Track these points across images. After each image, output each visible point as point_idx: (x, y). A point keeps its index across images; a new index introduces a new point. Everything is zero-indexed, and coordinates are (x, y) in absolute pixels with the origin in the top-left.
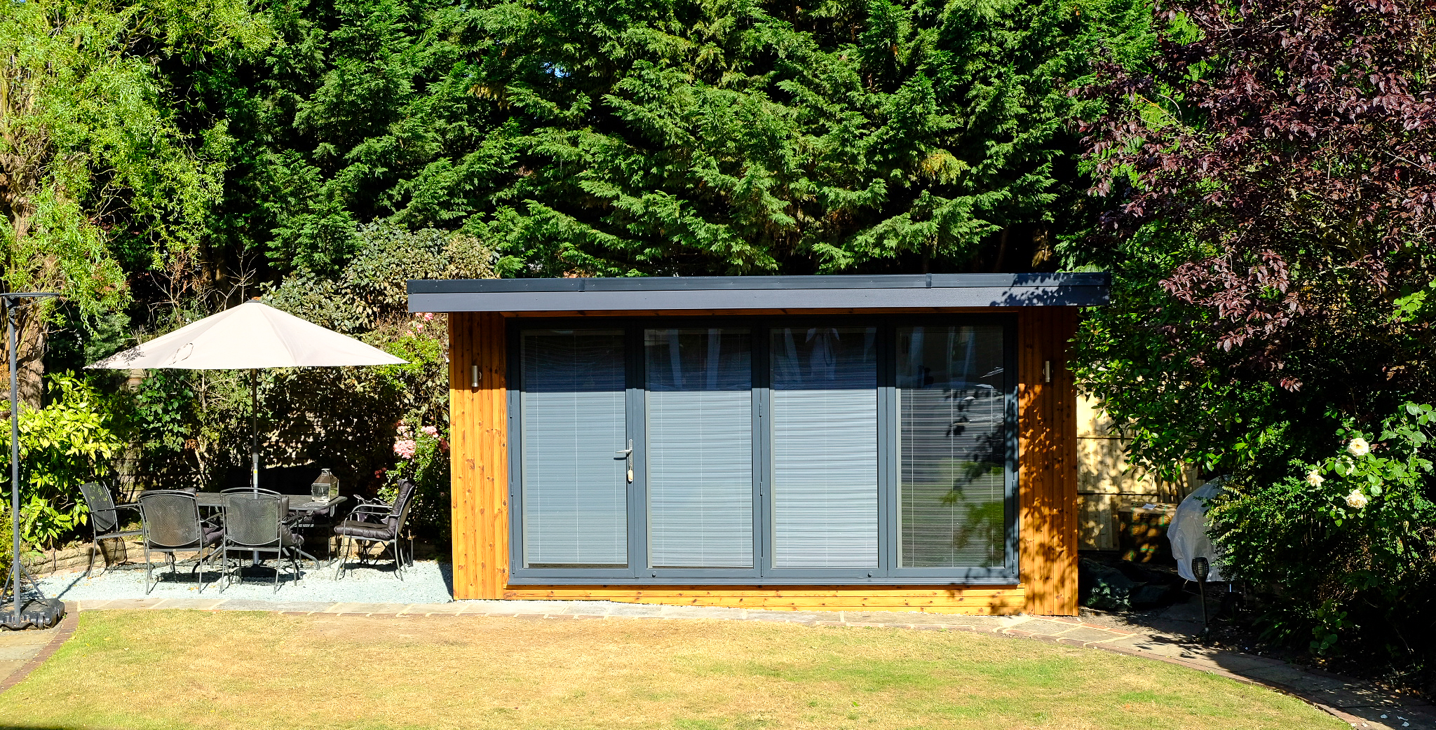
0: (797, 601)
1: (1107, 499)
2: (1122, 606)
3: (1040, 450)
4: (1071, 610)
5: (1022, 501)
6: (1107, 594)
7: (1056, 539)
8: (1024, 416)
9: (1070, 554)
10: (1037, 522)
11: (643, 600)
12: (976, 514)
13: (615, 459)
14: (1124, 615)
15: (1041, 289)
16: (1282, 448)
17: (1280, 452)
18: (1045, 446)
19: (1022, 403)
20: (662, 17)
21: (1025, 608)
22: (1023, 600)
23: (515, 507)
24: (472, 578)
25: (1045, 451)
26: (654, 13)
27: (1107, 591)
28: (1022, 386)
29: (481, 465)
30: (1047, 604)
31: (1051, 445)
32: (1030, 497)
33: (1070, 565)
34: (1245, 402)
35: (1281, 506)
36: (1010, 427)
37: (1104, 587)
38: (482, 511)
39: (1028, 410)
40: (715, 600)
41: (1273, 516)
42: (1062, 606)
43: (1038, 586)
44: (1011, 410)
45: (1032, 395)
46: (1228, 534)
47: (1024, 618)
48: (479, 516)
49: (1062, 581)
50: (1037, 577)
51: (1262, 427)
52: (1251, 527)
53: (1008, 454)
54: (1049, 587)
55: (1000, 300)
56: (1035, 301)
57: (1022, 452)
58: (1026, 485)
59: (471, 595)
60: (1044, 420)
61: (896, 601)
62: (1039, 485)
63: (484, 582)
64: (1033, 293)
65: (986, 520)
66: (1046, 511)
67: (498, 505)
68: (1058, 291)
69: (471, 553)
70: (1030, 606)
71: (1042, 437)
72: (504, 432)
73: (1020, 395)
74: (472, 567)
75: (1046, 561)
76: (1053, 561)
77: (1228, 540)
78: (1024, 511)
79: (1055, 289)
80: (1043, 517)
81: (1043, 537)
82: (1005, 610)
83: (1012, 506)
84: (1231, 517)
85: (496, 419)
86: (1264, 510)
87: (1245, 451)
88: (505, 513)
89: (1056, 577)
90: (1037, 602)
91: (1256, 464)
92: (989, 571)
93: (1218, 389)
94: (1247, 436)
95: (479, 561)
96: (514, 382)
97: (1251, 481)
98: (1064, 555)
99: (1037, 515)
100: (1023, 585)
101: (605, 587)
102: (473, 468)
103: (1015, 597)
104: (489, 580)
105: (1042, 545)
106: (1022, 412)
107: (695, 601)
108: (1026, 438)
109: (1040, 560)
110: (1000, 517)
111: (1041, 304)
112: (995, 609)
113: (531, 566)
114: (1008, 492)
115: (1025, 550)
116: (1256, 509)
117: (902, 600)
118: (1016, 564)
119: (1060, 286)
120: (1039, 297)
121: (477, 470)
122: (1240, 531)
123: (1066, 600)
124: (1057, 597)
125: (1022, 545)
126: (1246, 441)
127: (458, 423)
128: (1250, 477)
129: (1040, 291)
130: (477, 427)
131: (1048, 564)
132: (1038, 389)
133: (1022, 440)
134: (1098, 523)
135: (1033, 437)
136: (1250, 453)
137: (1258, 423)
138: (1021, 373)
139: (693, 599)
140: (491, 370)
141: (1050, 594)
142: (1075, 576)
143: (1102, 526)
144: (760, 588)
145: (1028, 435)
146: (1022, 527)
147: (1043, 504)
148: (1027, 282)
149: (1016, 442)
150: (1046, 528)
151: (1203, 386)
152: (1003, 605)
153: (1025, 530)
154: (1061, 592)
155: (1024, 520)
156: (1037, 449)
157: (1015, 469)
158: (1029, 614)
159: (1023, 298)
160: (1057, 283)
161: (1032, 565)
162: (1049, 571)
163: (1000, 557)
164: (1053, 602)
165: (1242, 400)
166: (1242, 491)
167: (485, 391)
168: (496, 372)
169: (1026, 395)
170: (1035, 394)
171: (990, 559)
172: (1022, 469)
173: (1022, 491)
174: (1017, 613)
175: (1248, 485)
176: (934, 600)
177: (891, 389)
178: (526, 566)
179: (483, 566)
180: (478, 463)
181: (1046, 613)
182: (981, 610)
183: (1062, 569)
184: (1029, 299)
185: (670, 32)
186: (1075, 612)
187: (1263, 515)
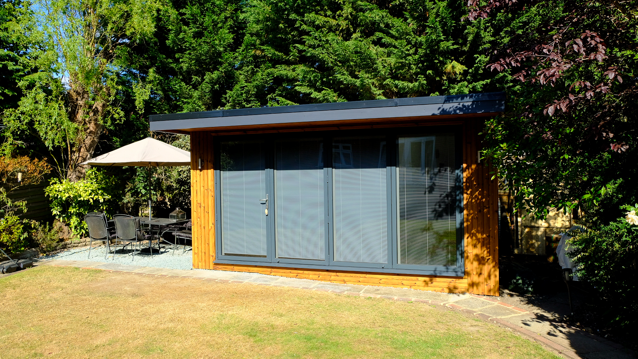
0: (346, 279)
1: (542, 229)
2: (528, 291)
3: (476, 201)
4: (495, 293)
5: (465, 230)
6: (520, 284)
7: (486, 252)
8: (466, 182)
9: (494, 260)
10: (474, 242)
11: (272, 274)
12: (440, 237)
13: (261, 204)
14: (528, 297)
15: (461, 104)
16: (617, 197)
17: (616, 200)
18: (478, 199)
19: (465, 174)
20: (322, 10)
21: (468, 290)
22: (467, 285)
23: (218, 226)
24: (200, 258)
25: (478, 201)
26: (318, 8)
27: (520, 281)
28: (465, 165)
29: (204, 205)
30: (480, 288)
31: (482, 198)
32: (470, 227)
33: (494, 267)
34: (592, 167)
35: (618, 238)
36: (458, 188)
37: (519, 279)
38: (204, 228)
39: (468, 179)
40: (307, 276)
41: (612, 245)
42: (490, 291)
43: (475, 279)
44: (458, 179)
45: (470, 170)
46: (579, 256)
47: (467, 296)
48: (203, 229)
49: (489, 276)
50: (475, 273)
51: (604, 183)
52: (595, 252)
53: (457, 203)
54: (481, 279)
55: (437, 112)
56: (458, 111)
57: (465, 202)
58: (467, 220)
59: (200, 266)
60: (478, 184)
61: (396, 281)
62: (475, 221)
63: (205, 261)
64: (457, 107)
65: (445, 240)
66: (479, 236)
67: (211, 225)
68: (472, 105)
69: (200, 247)
70: (471, 290)
71: (477, 193)
72: (212, 190)
73: (463, 171)
74: (200, 254)
75: (480, 264)
76: (484, 264)
77: (579, 260)
78: (466, 236)
79: (470, 104)
80: (478, 240)
81: (477, 251)
82: (457, 291)
83: (460, 233)
84: (580, 245)
85: (210, 184)
86: (605, 241)
87: (591, 200)
88: (213, 228)
89: (485, 273)
90: (475, 288)
91: (600, 209)
92: (447, 268)
93: (572, 159)
94: (592, 190)
95: (203, 251)
96: (217, 167)
97: (596, 220)
98: (490, 261)
99: (474, 238)
100: (466, 277)
101: (256, 266)
102: (200, 207)
103: (463, 284)
104: (207, 260)
105: (477, 255)
106: (464, 180)
107: (297, 276)
108: (467, 194)
109: (476, 264)
110: (454, 239)
111: (461, 113)
112: (451, 291)
113: (226, 254)
114: (458, 226)
115: (467, 257)
116: (599, 240)
117: (400, 281)
118: (463, 265)
119: (473, 102)
120: (460, 109)
121: (202, 208)
122: (587, 254)
123: (492, 287)
124: (487, 285)
125: (465, 255)
126: (591, 193)
127: (195, 185)
128: (596, 218)
129: (461, 106)
130: (202, 188)
131: (481, 266)
132: (474, 167)
133: (465, 195)
134: (537, 241)
135: (472, 194)
136: (595, 201)
137: (600, 180)
138: (464, 158)
139: (296, 275)
140: (207, 161)
141: (482, 283)
142: (497, 273)
143: (539, 243)
144: (327, 271)
145: (469, 192)
146: (465, 244)
147: (478, 232)
148: (452, 101)
149: (462, 197)
150: (479, 246)
151: (562, 157)
152: (455, 288)
153: (467, 246)
154: (489, 282)
155: (467, 241)
156: (473, 201)
157: (461, 211)
158: (470, 293)
159: (451, 109)
160: (472, 100)
161: (471, 266)
162: (481, 270)
163: (454, 261)
164: (484, 288)
165: (589, 166)
166: (589, 227)
167: (205, 171)
168: (210, 162)
169: (467, 170)
170: (472, 170)
171: (448, 261)
172: (465, 212)
173: (465, 224)
174: (463, 293)
175: (594, 223)
176: (417, 282)
177: (393, 168)
178: (223, 254)
179: (205, 253)
180: (203, 205)
181: (480, 294)
182: (443, 290)
183: (489, 268)
184: (455, 111)
185: (326, 16)
186: (497, 294)
187: (604, 244)
